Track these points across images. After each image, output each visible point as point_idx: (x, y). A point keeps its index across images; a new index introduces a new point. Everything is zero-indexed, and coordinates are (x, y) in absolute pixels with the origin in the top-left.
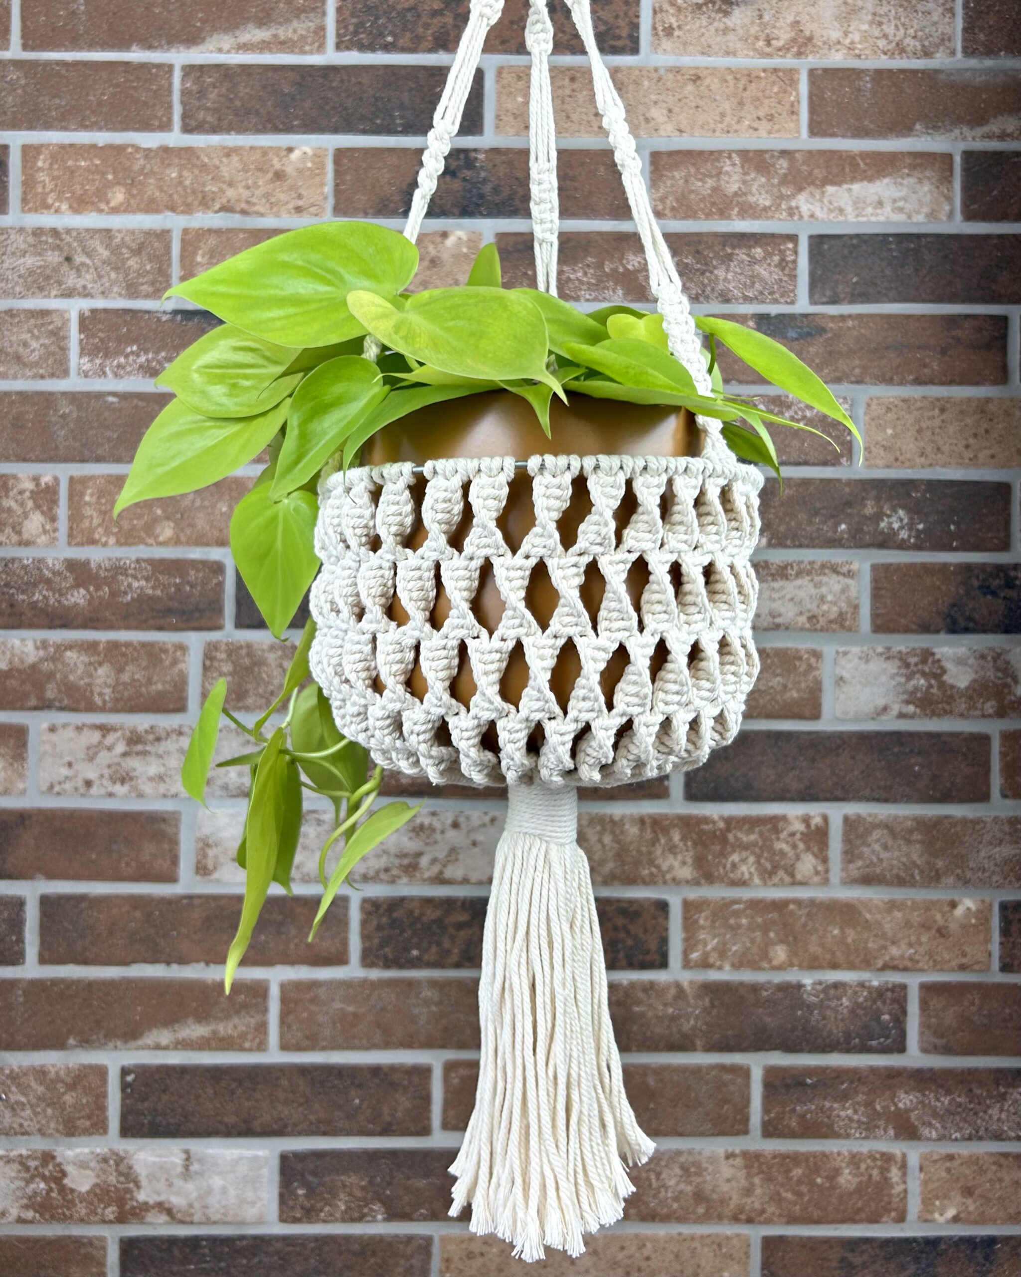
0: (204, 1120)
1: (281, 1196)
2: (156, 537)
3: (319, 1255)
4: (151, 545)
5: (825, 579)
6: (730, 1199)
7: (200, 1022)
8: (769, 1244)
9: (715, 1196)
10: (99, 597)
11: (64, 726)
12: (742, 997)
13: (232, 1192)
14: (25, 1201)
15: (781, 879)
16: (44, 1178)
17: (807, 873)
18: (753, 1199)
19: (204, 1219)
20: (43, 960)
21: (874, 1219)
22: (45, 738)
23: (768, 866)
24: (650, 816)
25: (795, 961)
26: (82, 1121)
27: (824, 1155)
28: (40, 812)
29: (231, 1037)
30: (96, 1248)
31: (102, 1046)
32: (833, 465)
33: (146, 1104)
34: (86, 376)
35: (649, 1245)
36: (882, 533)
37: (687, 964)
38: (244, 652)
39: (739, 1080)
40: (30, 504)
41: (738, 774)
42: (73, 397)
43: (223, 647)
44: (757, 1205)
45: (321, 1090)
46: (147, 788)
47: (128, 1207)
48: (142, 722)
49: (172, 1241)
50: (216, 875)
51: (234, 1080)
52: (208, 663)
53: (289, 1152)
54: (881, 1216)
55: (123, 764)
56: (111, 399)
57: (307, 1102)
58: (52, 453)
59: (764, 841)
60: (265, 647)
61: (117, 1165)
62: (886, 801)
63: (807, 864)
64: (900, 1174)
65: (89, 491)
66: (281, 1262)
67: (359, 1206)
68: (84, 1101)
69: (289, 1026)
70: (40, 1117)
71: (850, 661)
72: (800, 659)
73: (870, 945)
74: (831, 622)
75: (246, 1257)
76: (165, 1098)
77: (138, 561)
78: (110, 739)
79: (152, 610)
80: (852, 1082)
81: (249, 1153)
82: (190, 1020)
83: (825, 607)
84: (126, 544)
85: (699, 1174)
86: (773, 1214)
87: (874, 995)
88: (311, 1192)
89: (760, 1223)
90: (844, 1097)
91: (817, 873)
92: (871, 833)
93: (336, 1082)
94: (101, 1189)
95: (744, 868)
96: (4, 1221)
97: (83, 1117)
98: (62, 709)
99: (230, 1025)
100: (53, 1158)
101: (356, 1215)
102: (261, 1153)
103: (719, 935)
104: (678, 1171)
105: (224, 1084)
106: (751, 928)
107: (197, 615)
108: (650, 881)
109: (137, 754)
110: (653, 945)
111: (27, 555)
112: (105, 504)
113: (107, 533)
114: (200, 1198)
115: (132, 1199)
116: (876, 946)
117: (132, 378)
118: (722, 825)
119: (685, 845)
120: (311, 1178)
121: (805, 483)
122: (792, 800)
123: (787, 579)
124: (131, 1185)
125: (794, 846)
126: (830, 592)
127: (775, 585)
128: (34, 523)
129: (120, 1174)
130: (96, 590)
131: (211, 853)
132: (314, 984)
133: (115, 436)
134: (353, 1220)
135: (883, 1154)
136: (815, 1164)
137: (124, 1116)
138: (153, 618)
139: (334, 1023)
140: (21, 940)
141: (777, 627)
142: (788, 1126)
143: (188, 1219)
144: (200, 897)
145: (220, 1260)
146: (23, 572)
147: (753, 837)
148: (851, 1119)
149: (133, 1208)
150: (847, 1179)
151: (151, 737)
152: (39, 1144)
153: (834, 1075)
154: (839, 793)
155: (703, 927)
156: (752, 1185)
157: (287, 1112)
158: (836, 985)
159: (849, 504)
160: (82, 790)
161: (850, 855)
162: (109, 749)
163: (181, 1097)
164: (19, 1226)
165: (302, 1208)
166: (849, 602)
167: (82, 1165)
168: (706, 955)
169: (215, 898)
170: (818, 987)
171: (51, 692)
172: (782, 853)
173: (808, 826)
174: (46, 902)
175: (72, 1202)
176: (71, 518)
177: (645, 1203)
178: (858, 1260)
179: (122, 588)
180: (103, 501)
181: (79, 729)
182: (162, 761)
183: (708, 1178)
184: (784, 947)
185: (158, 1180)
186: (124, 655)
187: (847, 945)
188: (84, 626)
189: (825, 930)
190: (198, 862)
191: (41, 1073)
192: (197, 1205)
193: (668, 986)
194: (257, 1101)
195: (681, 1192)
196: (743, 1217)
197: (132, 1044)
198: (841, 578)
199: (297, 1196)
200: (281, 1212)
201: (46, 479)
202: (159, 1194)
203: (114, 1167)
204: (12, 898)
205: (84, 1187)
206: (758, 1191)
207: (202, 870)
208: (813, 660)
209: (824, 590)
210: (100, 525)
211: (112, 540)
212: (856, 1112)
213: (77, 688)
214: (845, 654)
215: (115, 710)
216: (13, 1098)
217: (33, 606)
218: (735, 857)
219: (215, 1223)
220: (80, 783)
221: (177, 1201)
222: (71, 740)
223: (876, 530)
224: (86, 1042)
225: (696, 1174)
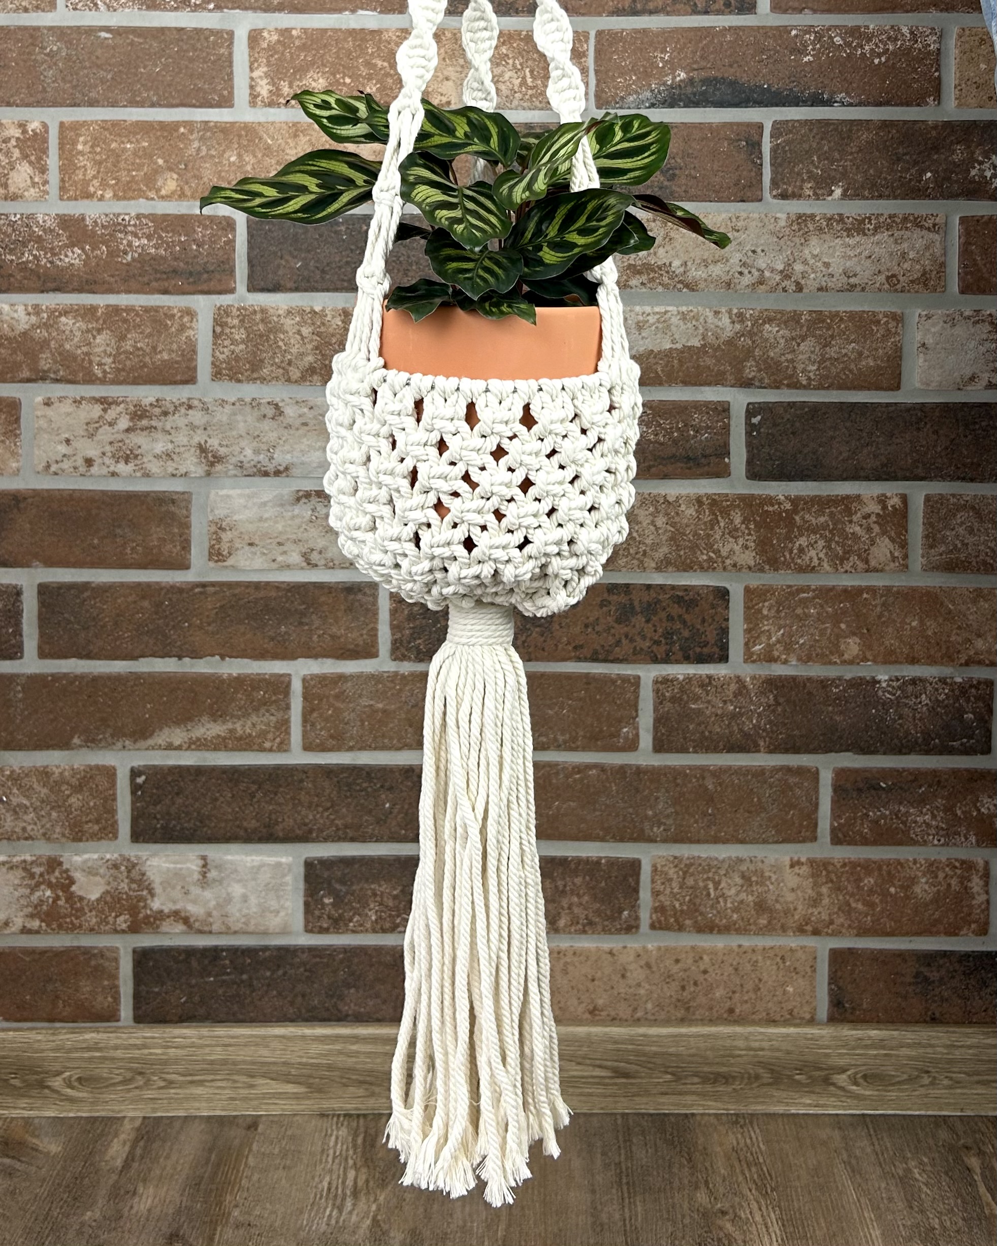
0: (223, 825)
1: (307, 904)
2: (158, 190)
3: (349, 967)
4: (153, 199)
5: (907, 234)
6: (795, 909)
7: (215, 721)
8: (838, 957)
9: (778, 906)
10: (96, 257)
11: (61, 399)
12: (810, 693)
13: (253, 900)
14: (30, 909)
15: (854, 566)
16: (50, 885)
17: (882, 559)
18: (820, 909)
19: (224, 929)
20: (43, 654)
21: (952, 932)
22: (39, 413)
23: (839, 550)
24: (708, 496)
25: (869, 655)
26: (90, 825)
27: (899, 863)
28: (36, 493)
29: (250, 735)
30: (108, 959)
31: (109, 746)
32: (918, 105)
33: (158, 807)
34: (75, 9)
35: (705, 957)
36: (972, 181)
37: (749, 657)
38: (258, 317)
39: (806, 784)
40: (16, 153)
41: (806, 451)
42: (61, 33)
43: (235, 312)
44: (824, 916)
45: (348, 794)
46: (154, 467)
47: (141, 915)
48: (147, 394)
49: (190, 952)
50: (230, 562)
51: (253, 783)
52: (218, 329)
53: (315, 858)
54: (960, 929)
55: (127, 441)
56: (104, 35)
57: (332, 806)
58: (39, 96)
59: (834, 524)
60: (281, 312)
61: (129, 871)
62: (972, 480)
63: (883, 549)
64: (981, 883)
65: (81, 139)
66: (307, 974)
67: (390, 916)
68: (92, 804)
69: (313, 725)
70: (44, 820)
71: (934, 325)
72: (878, 322)
73: (953, 638)
74: (912, 282)
75: (269, 969)
76: (179, 801)
77: (138, 217)
78: (111, 414)
79: (156, 271)
80: (930, 786)
81: (272, 860)
82: (205, 718)
83: (906, 266)
84: (125, 198)
85: (762, 884)
86: (842, 925)
87: (957, 692)
88: (339, 901)
89: (827, 934)
90: (922, 801)
91: (894, 559)
92: (955, 515)
93: (365, 785)
94: (112, 897)
95: (813, 553)
96: (7, 932)
97: (90, 821)
98: (57, 381)
99: (249, 723)
100: (60, 864)
101: (387, 925)
102: (284, 860)
103: (784, 627)
104: (738, 880)
105: (242, 786)
106: (819, 619)
107: (205, 276)
108: (708, 567)
109: (142, 430)
110: (711, 635)
111: (15, 210)
112: (100, 153)
113: (104, 185)
114: (219, 906)
115: (145, 907)
116: (960, 639)
117: (127, 10)
118: (788, 506)
119: (747, 528)
120: (338, 886)
121: (886, 125)
122: (867, 479)
123: (865, 234)
124: (145, 893)
125: (869, 530)
126: (913, 248)
127: (851, 241)
128: (22, 175)
129: (132, 881)
130: (93, 250)
131: (226, 536)
132: (341, 678)
133: (109, 77)
134: (384, 931)
135: (963, 862)
136: (889, 873)
137: (134, 821)
138: (157, 280)
139: (362, 721)
140: (18, 633)
141: (852, 287)
142: (860, 833)
143: (206, 929)
144: (213, 584)
145: (242, 974)
146: (10, 230)
147: (822, 519)
148: (928, 825)
149: (147, 917)
150: (923, 889)
151: (157, 411)
152: (44, 849)
153: (911, 778)
154: (920, 471)
155: (767, 618)
156: (820, 894)
157: (311, 817)
158: (914, 681)
159: (936, 148)
160: (82, 469)
161: (931, 540)
162: (111, 424)
163: (197, 800)
164: (24, 936)
165: (329, 917)
166: (934, 260)
167: (91, 871)
168: (770, 647)
169: (230, 585)
170: (895, 684)
171: (45, 362)
172: (855, 537)
173: (885, 508)
174: (44, 590)
175: (81, 909)
176: (62, 169)
177: (701, 914)
178: (934, 975)
179: (122, 247)
180: (98, 149)
181: (77, 402)
182: (169, 437)
183: (771, 887)
184: (858, 641)
185: (174, 888)
186: (125, 321)
187: (927, 637)
188: (80, 290)
189: (903, 622)
190: (212, 547)
191: (44, 774)
192: (215, 913)
193: (727, 681)
194: (280, 804)
195: (742, 902)
196: (809, 928)
197: (142, 744)
198: (924, 232)
199: (323, 905)
200: (307, 921)
201: (34, 125)
202: (174, 902)
203: (125, 874)
204: (8, 586)
205: (94, 896)
206: (826, 901)
207: (216, 555)
208: (892, 324)
209: (905, 245)
210: (94, 177)
211: (109, 194)
212: (934, 817)
213: (75, 358)
214: (928, 317)
215: (115, 382)
216: (15, 801)
217: (23, 267)
218: (803, 541)
219: (235, 932)
220: (80, 462)
221: (194, 910)
222: (68, 414)
223: (966, 178)
224: (91, 742)
225: (757, 883)
